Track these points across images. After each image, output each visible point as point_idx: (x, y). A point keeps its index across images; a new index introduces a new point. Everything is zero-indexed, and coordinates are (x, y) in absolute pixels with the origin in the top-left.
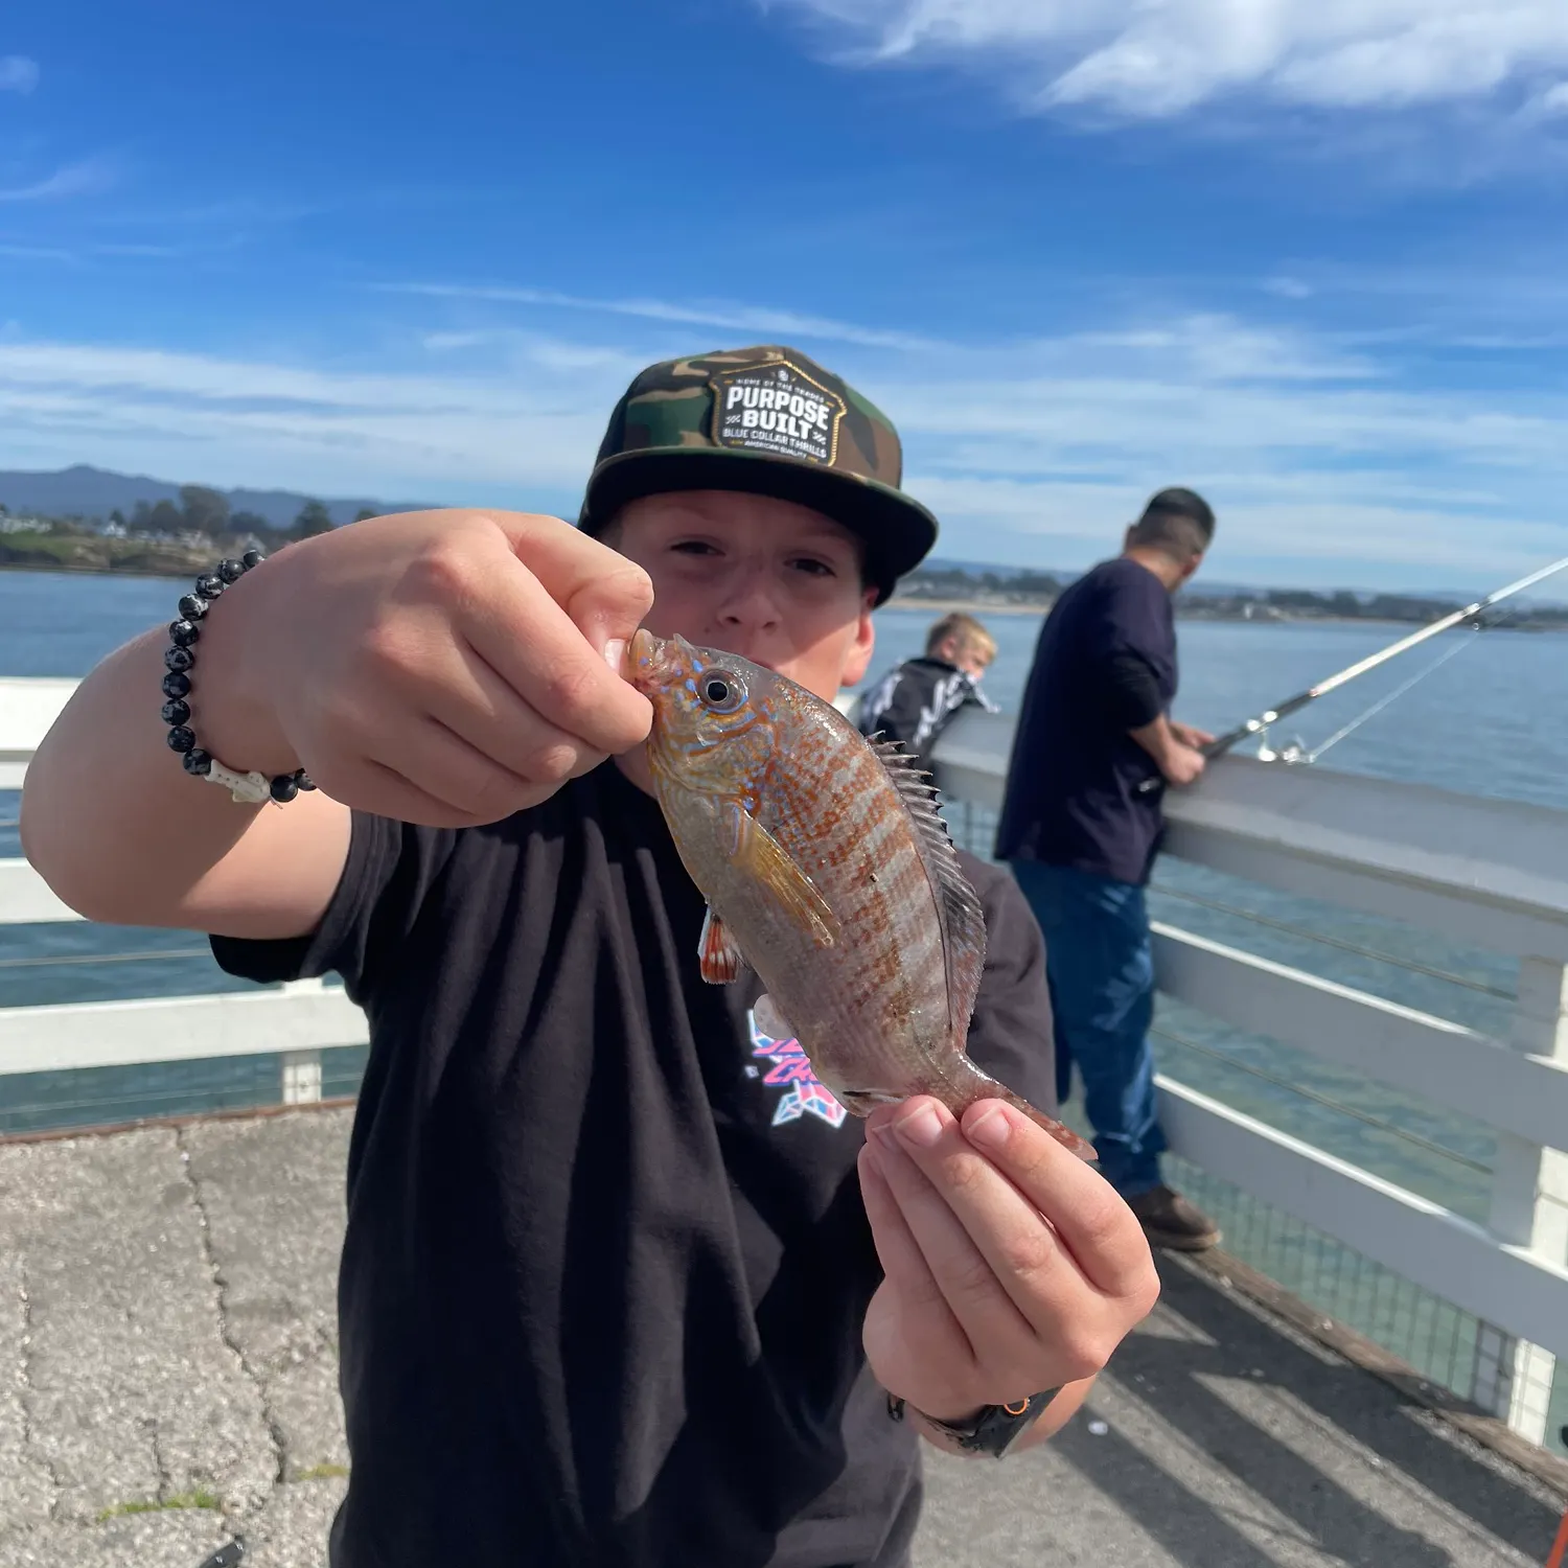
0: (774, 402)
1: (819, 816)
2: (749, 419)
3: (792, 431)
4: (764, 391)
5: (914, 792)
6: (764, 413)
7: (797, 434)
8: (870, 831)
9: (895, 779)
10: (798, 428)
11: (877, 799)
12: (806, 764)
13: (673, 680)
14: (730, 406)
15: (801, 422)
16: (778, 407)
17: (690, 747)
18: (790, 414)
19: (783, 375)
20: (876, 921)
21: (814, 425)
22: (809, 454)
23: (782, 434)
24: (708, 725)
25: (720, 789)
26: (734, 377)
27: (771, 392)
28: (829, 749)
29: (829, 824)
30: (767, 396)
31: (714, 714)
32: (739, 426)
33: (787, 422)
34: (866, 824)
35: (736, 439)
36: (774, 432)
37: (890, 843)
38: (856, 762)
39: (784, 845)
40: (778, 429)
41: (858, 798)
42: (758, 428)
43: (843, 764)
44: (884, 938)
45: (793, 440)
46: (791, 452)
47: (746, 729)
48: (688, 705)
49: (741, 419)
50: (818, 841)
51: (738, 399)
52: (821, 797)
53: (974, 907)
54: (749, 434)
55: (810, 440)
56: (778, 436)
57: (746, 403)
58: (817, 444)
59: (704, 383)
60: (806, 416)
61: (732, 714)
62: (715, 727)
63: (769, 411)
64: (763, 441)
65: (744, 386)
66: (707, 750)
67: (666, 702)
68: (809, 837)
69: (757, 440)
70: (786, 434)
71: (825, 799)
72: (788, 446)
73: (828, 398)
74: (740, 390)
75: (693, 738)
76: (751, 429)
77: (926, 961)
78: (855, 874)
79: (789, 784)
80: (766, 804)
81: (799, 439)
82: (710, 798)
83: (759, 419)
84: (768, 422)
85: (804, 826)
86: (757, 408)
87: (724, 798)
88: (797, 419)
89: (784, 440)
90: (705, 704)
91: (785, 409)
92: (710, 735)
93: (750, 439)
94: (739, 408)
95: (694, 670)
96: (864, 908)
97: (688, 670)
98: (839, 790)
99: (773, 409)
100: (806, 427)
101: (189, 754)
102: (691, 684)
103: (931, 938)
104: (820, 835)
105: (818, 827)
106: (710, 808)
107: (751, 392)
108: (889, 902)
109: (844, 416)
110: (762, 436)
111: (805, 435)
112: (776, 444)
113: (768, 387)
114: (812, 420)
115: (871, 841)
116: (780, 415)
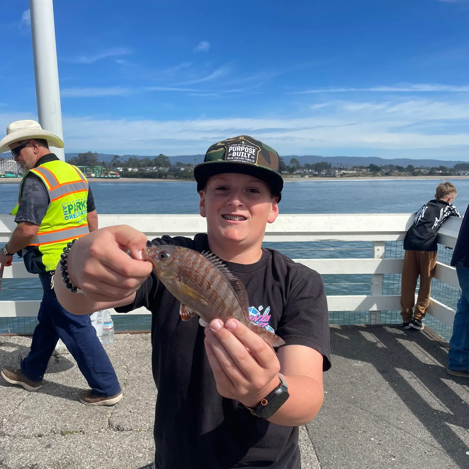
0: (240, 149)
1: (193, 277)
2: (234, 154)
3: (245, 156)
4: (238, 147)
5: (216, 262)
6: (238, 152)
7: (246, 157)
8: (207, 276)
9: (210, 261)
10: (247, 155)
11: (206, 269)
12: (187, 266)
13: (154, 257)
14: (229, 152)
15: (248, 154)
16: (241, 151)
17: (161, 270)
18: (245, 152)
19: (243, 142)
20: (216, 297)
21: (251, 154)
22: (250, 162)
23: (242, 157)
24: (163, 265)
25: (171, 277)
26: (230, 144)
27: (240, 147)
28: (191, 260)
29: (196, 278)
30: (239, 148)
31: (164, 262)
32: (231, 156)
33: (244, 154)
34: (205, 275)
35: (230, 159)
36: (240, 157)
37: (213, 277)
38: (199, 261)
39: (189, 286)
40: (241, 156)
41: (201, 270)
42: (236, 156)
43: (196, 263)
44: (219, 300)
45: (245, 158)
46: (245, 161)
47: (172, 263)
48: (158, 261)
49: (232, 154)
50: (195, 283)
51: (231, 150)
52: (192, 273)
53: (239, 282)
54: (234, 158)
55: (250, 158)
56: (241, 158)
57: (233, 151)
58: (252, 159)
59: (223, 147)
60: (249, 152)
61: (167, 260)
62: (164, 264)
63: (239, 152)
64: (237, 159)
65: (233, 146)
66: (165, 270)
67: (154, 262)
68: (193, 282)
69: (236, 159)
70: (244, 157)
71: (194, 273)
72: (244, 160)
73: (255, 147)
74: (232, 147)
75: (161, 268)
76: (234, 157)
77: (232, 302)
78: (206, 288)
79: (185, 272)
80: (182, 278)
81: (247, 158)
82: (170, 280)
83: (236, 154)
84: (239, 155)
85: (191, 280)
86: (236, 151)
87: (173, 279)
88: (247, 153)
89: (243, 158)
90: (161, 260)
91: (243, 151)
92: (165, 266)
93: (234, 159)
94: (232, 152)
95: (157, 253)
96: (212, 295)
97: (156, 253)
98: (196, 269)
99: (240, 151)
100: (249, 155)
101: (72, 289)
102: (157, 256)
103: (231, 295)
104: (195, 281)
105: (194, 279)
106: (170, 282)
107: (235, 147)
108: (217, 291)
109: (260, 151)
110: (237, 158)
111: (249, 157)
112: (241, 160)
113: (239, 146)
114: (251, 153)
115: (208, 278)
116: (242, 152)
